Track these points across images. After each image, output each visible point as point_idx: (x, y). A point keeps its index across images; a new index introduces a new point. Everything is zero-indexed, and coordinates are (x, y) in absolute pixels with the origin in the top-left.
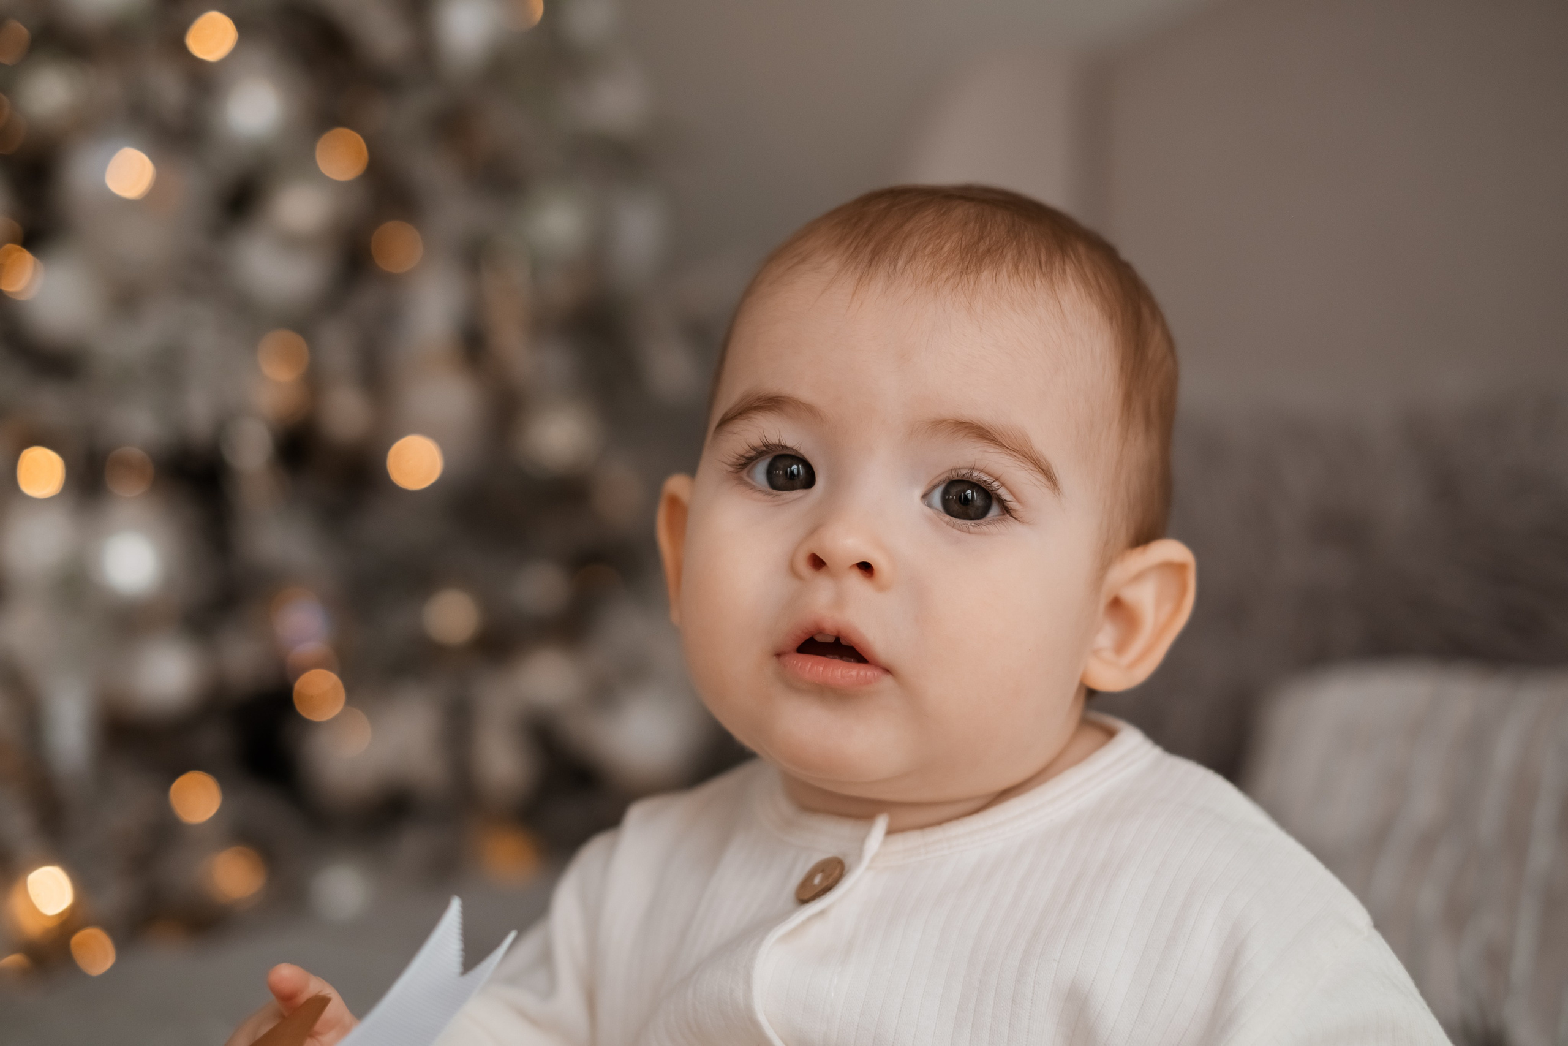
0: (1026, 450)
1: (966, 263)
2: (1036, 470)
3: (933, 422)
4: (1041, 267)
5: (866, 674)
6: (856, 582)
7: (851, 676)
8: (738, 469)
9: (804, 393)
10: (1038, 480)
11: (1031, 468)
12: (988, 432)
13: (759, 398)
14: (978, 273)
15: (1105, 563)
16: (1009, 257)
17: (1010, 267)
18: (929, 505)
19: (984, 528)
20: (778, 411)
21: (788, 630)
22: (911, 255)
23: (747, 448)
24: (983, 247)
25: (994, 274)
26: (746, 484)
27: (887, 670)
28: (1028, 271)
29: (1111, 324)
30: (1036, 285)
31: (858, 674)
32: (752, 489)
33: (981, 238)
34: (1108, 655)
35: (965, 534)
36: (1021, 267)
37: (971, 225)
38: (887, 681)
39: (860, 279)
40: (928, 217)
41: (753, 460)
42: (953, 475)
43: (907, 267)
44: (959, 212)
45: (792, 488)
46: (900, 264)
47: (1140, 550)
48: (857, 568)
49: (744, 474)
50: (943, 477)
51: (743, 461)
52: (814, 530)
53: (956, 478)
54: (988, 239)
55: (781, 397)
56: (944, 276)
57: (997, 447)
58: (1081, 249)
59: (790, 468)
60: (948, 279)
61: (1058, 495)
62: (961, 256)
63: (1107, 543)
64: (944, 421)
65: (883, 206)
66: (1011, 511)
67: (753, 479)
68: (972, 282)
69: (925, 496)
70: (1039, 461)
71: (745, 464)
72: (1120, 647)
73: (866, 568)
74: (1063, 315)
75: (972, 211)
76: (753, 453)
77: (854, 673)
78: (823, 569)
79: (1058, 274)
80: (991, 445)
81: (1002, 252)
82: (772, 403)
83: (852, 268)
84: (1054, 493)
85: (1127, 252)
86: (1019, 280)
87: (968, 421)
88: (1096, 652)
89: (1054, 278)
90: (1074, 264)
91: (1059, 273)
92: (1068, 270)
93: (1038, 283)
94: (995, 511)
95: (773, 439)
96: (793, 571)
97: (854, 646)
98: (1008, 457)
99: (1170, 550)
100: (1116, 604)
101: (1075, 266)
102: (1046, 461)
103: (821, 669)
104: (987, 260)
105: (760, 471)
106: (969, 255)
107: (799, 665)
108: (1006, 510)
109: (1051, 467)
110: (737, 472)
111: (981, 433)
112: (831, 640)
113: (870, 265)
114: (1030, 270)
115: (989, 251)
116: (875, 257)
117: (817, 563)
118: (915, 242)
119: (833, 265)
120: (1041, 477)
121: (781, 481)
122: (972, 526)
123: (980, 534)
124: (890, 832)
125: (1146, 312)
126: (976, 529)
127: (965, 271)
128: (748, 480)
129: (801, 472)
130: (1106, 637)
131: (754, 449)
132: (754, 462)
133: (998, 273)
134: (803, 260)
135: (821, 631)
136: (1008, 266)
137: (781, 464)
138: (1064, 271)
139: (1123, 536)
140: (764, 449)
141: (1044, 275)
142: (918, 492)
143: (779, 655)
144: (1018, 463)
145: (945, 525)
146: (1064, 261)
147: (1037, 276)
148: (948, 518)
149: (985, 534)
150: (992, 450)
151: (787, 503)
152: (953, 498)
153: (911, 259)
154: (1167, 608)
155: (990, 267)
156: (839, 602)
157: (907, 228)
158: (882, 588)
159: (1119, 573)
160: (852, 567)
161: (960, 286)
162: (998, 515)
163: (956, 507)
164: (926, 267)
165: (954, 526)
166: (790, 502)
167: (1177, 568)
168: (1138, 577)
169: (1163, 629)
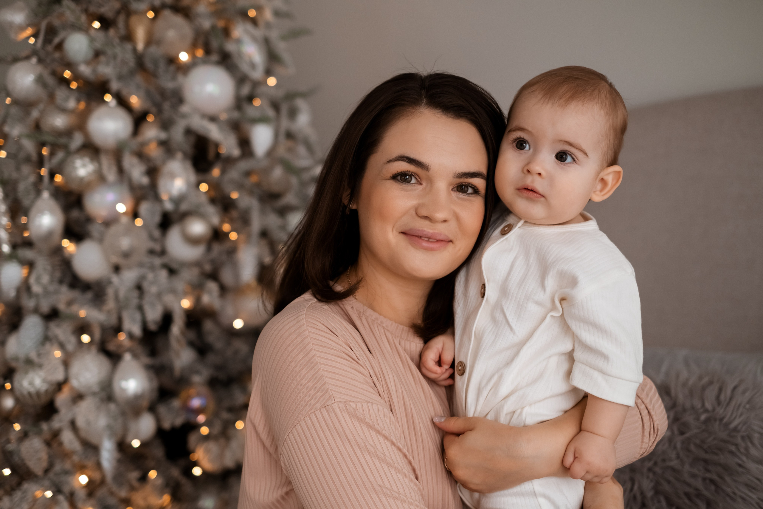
0: (581, 148)
2: (581, 152)
3: (559, 140)
5: (538, 196)
6: (537, 177)
7: (535, 196)
9: (530, 129)
10: (583, 155)
12: (572, 144)
13: (519, 128)
15: (601, 170)
20: (523, 131)
21: (520, 185)
27: (543, 196)
34: (598, 193)
35: (564, 166)
38: (543, 199)
47: (609, 167)
48: (537, 174)
52: (528, 164)
55: (524, 129)
61: (588, 160)
64: (561, 140)
66: (576, 162)
69: (555, 156)
72: (601, 191)
73: (540, 174)
78: (530, 173)
82: (522, 129)
87: (568, 141)
88: (595, 192)
95: (519, 136)
96: (523, 171)
97: (535, 191)
98: (576, 150)
99: (616, 168)
100: (602, 180)
102: (585, 151)
103: (528, 193)
105: (516, 143)
107: (522, 192)
108: (574, 161)
109: (586, 153)
110: (513, 143)
111: (570, 144)
112: (530, 189)
117: (528, 171)
121: (519, 146)
123: (567, 166)
130: (599, 186)
131: (515, 139)
132: (515, 141)
135: (528, 187)
137: (520, 142)
139: (606, 165)
140: (517, 138)
143: (517, 189)
144: (578, 151)
145: (558, 163)
148: (560, 162)
149: (569, 166)
150: (571, 147)
151: (523, 154)
154: (614, 182)
156: (533, 182)
158: (543, 178)
159: (602, 175)
163: (559, 159)
165: (561, 164)
167: (619, 172)
168: (608, 174)
169: (613, 186)
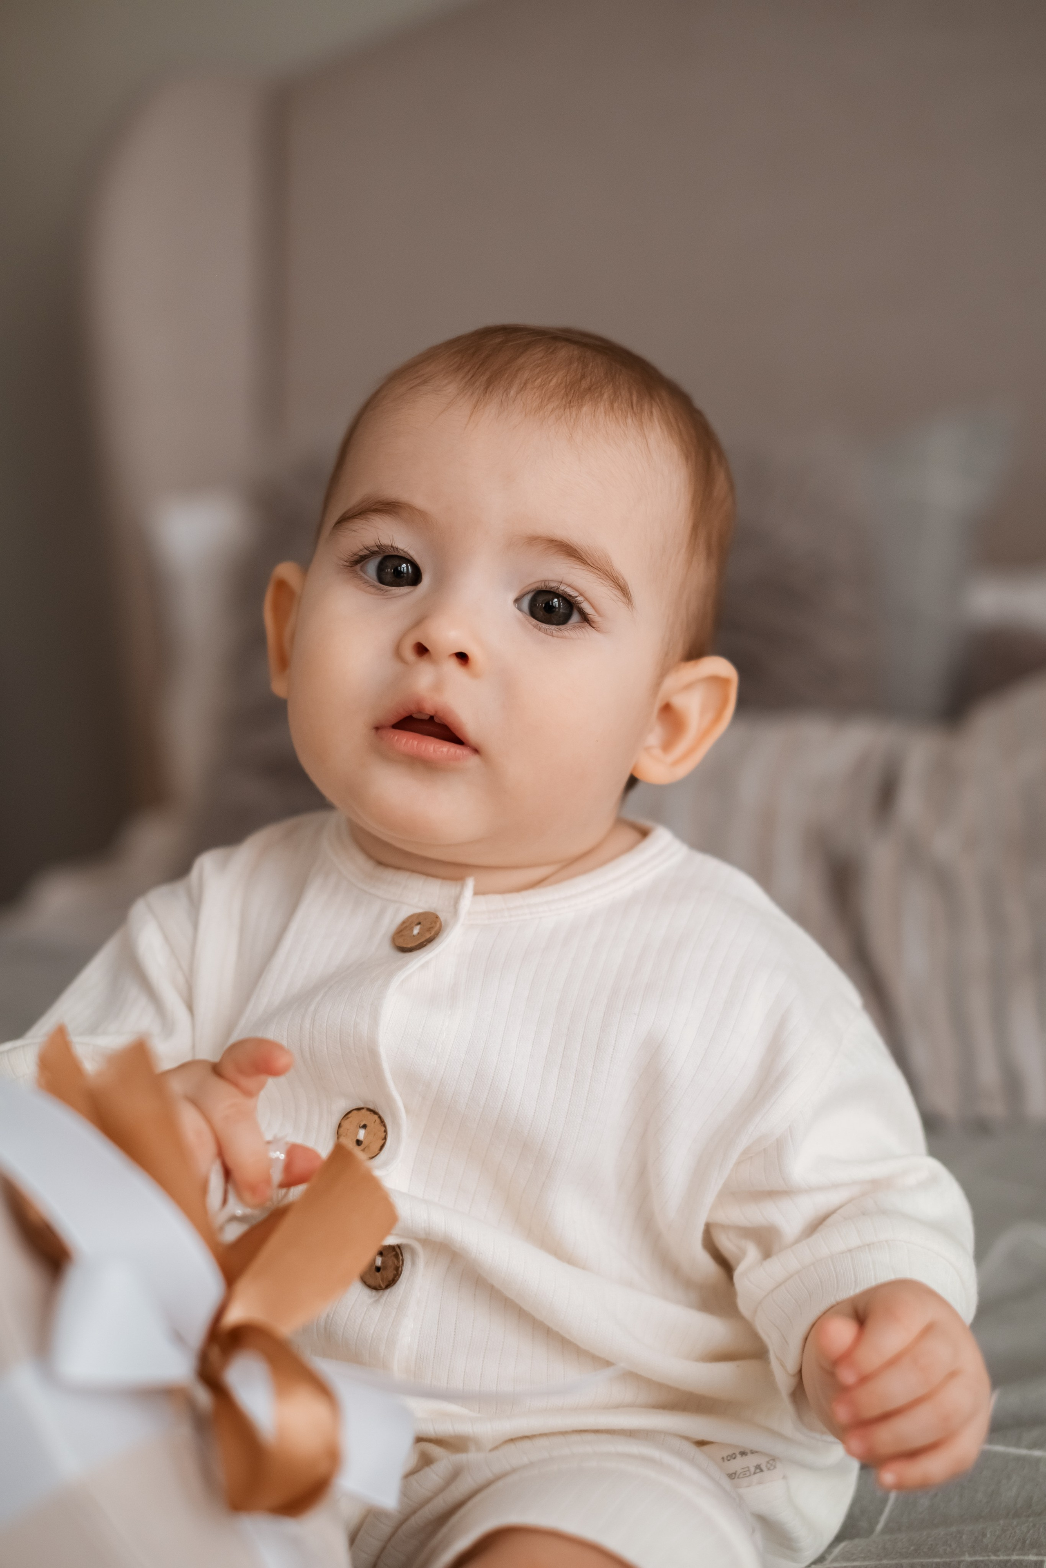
0: (608, 569)
1: (570, 398)
2: (614, 586)
3: (529, 538)
4: (633, 409)
5: (456, 751)
6: (452, 667)
7: (442, 751)
8: (351, 564)
9: (419, 500)
10: (616, 596)
11: (611, 585)
12: (576, 550)
13: (379, 502)
14: (581, 407)
15: (664, 672)
16: (606, 396)
17: (607, 405)
18: (520, 609)
19: (566, 633)
20: (394, 515)
21: (390, 708)
22: (522, 386)
23: (361, 547)
24: (585, 384)
25: (593, 411)
26: (361, 578)
27: (476, 751)
28: (622, 410)
29: (687, 462)
30: (627, 422)
31: (448, 751)
32: (366, 582)
33: (583, 377)
34: (657, 752)
35: (549, 636)
36: (616, 405)
37: (575, 365)
38: (473, 761)
39: (477, 402)
40: (537, 353)
41: (366, 558)
42: (542, 586)
43: (518, 396)
44: (564, 352)
45: (399, 585)
46: (512, 393)
47: (692, 663)
48: (455, 656)
49: (358, 567)
50: (534, 586)
51: (356, 558)
52: (419, 622)
53: (544, 589)
54: (589, 379)
55: (398, 503)
56: (550, 407)
57: (582, 564)
58: (664, 394)
59: (400, 566)
60: (552, 411)
61: (631, 609)
62: (566, 391)
63: (667, 654)
64: (538, 538)
65: (498, 340)
66: (590, 622)
67: (365, 572)
68: (574, 413)
69: (517, 601)
70: (618, 579)
71: (358, 561)
72: (667, 745)
73: (462, 657)
74: (649, 452)
75: (576, 352)
76: (366, 552)
77: (445, 749)
78: (426, 656)
79: (646, 414)
80: (577, 562)
81: (601, 391)
82: (389, 508)
83: (469, 393)
84: (628, 608)
85: (700, 402)
86: (614, 417)
87: (559, 539)
88: (648, 749)
89: (643, 418)
90: (659, 407)
91: (648, 415)
92: (654, 411)
93: (629, 420)
94: (575, 618)
95: (386, 541)
96: (399, 656)
97: (447, 724)
98: (591, 574)
99: (717, 667)
100: (667, 709)
101: (661, 410)
102: (623, 579)
103: (416, 743)
104: (588, 397)
105: (372, 567)
106: (573, 391)
107: (396, 738)
108: (585, 618)
109: (628, 585)
110: (351, 567)
111: (570, 551)
112: (427, 718)
113: (486, 393)
114: (623, 409)
115: (590, 389)
116: (489, 384)
117: (422, 650)
118: (526, 375)
119: (452, 389)
120: (618, 593)
121: (389, 578)
122: (556, 630)
123: (562, 637)
124: (476, 893)
125: (714, 457)
126: (560, 634)
127: (569, 405)
128: (362, 574)
129: (410, 570)
130: (654, 737)
131: (367, 548)
132: (367, 560)
133: (596, 409)
134: (424, 382)
135: (420, 711)
136: (605, 405)
137: (390, 564)
138: (652, 413)
139: (680, 649)
140: (377, 549)
141: (635, 414)
142: (512, 596)
143: (377, 728)
144: (599, 579)
145: (532, 627)
146: (651, 404)
147: (629, 415)
148: (535, 622)
149: (565, 638)
150: (578, 567)
151: (395, 597)
152: (542, 605)
153: (523, 388)
154: (710, 716)
155: (590, 403)
156: (438, 686)
157: (521, 361)
158: (475, 676)
159: (671, 682)
160: (451, 655)
161: (563, 418)
162: (578, 622)
163: (541, 613)
164: (534, 398)
165: (540, 629)
166: (399, 596)
167: (723, 682)
168: (688, 687)
169: (704, 734)
